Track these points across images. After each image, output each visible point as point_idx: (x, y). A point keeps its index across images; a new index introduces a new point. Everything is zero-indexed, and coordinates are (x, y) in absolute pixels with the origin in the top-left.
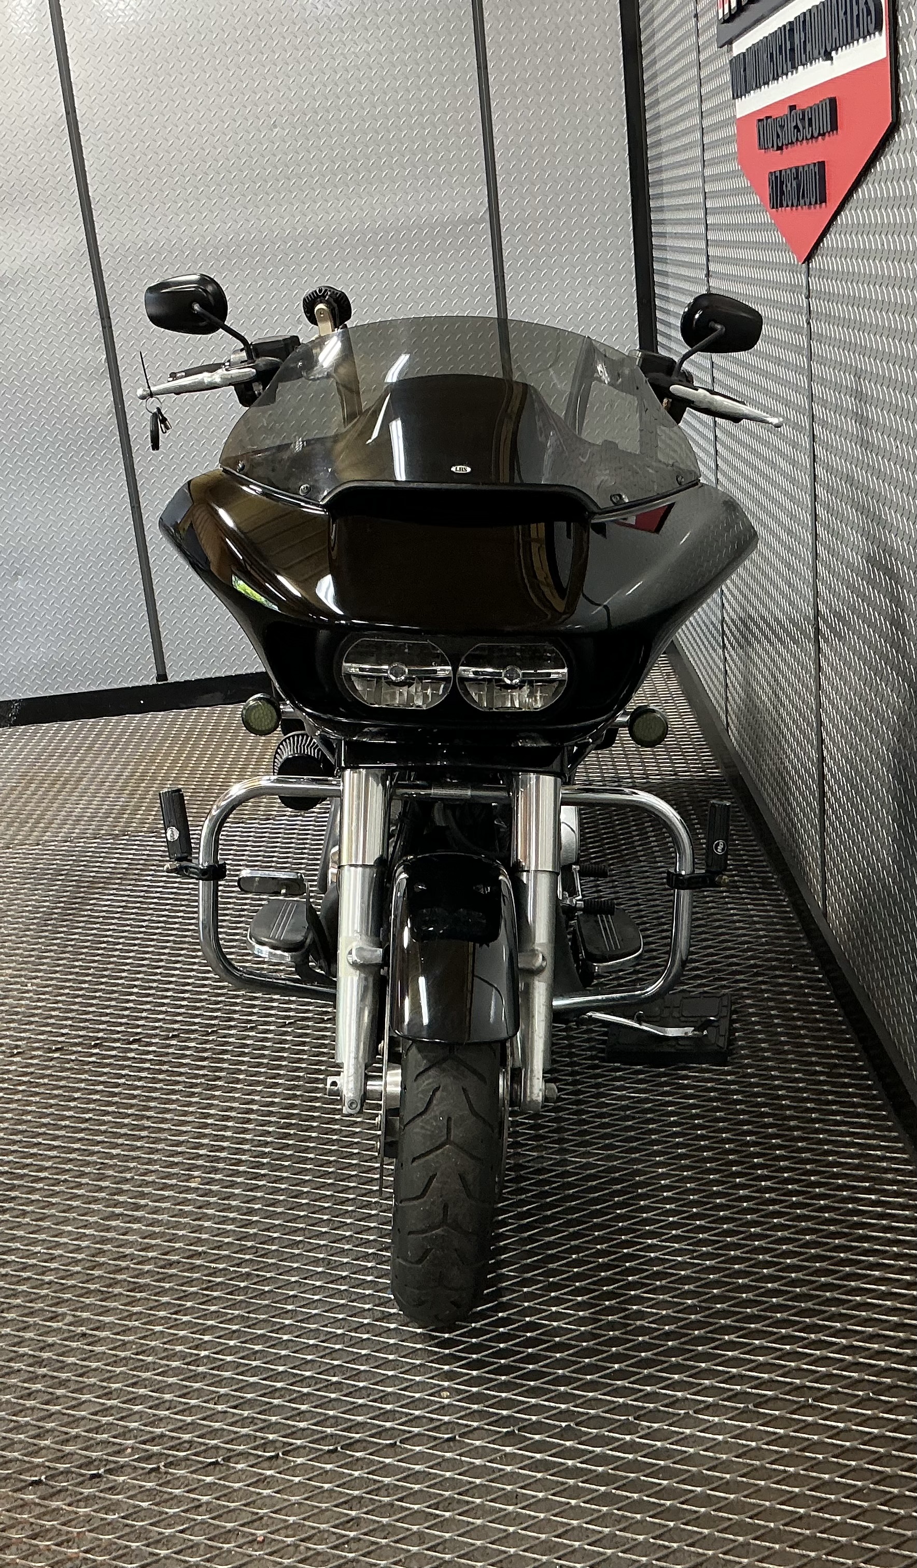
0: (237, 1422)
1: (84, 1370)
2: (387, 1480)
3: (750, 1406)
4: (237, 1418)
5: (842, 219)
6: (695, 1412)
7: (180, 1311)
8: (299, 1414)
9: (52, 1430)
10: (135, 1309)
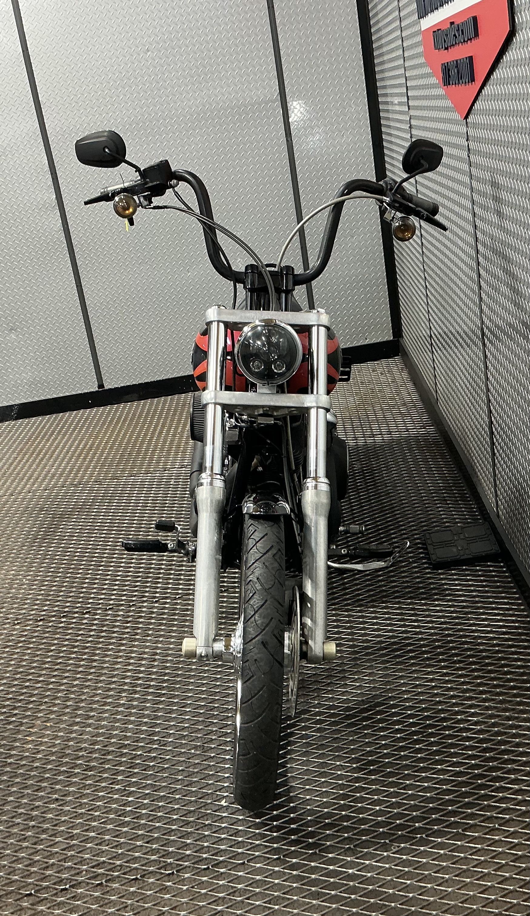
0: (149, 852)
1: (57, 822)
2: (239, 886)
3: (460, 830)
4: (149, 849)
5: (485, 91)
6: (426, 836)
7: (114, 782)
8: (186, 846)
9: (38, 861)
10: (88, 782)
